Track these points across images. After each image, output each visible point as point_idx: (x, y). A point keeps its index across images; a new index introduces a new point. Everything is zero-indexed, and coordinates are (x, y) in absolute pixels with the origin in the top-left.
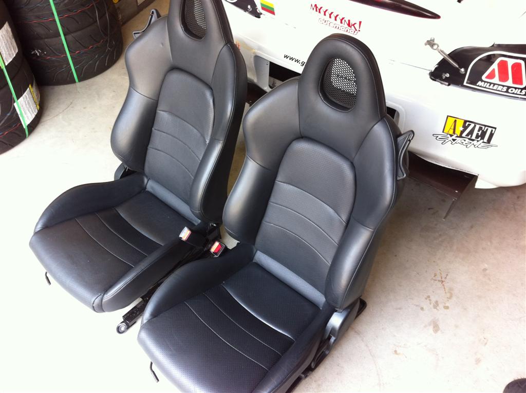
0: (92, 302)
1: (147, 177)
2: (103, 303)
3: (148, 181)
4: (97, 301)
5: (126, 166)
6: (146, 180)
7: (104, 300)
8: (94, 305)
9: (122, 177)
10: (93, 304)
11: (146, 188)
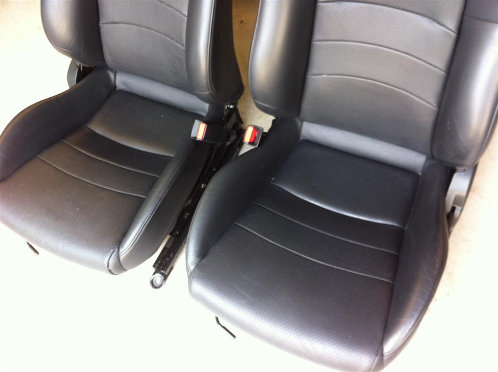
0: (106, 265)
1: (112, 70)
2: (121, 261)
3: (115, 75)
4: (112, 261)
5: (78, 63)
6: (112, 75)
7: (122, 257)
8: (110, 268)
9: (78, 80)
10: (108, 266)
11: (115, 87)
